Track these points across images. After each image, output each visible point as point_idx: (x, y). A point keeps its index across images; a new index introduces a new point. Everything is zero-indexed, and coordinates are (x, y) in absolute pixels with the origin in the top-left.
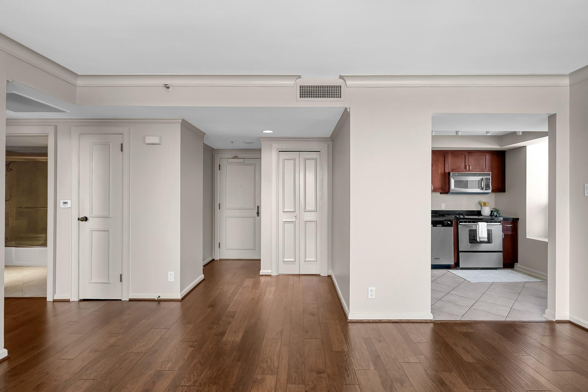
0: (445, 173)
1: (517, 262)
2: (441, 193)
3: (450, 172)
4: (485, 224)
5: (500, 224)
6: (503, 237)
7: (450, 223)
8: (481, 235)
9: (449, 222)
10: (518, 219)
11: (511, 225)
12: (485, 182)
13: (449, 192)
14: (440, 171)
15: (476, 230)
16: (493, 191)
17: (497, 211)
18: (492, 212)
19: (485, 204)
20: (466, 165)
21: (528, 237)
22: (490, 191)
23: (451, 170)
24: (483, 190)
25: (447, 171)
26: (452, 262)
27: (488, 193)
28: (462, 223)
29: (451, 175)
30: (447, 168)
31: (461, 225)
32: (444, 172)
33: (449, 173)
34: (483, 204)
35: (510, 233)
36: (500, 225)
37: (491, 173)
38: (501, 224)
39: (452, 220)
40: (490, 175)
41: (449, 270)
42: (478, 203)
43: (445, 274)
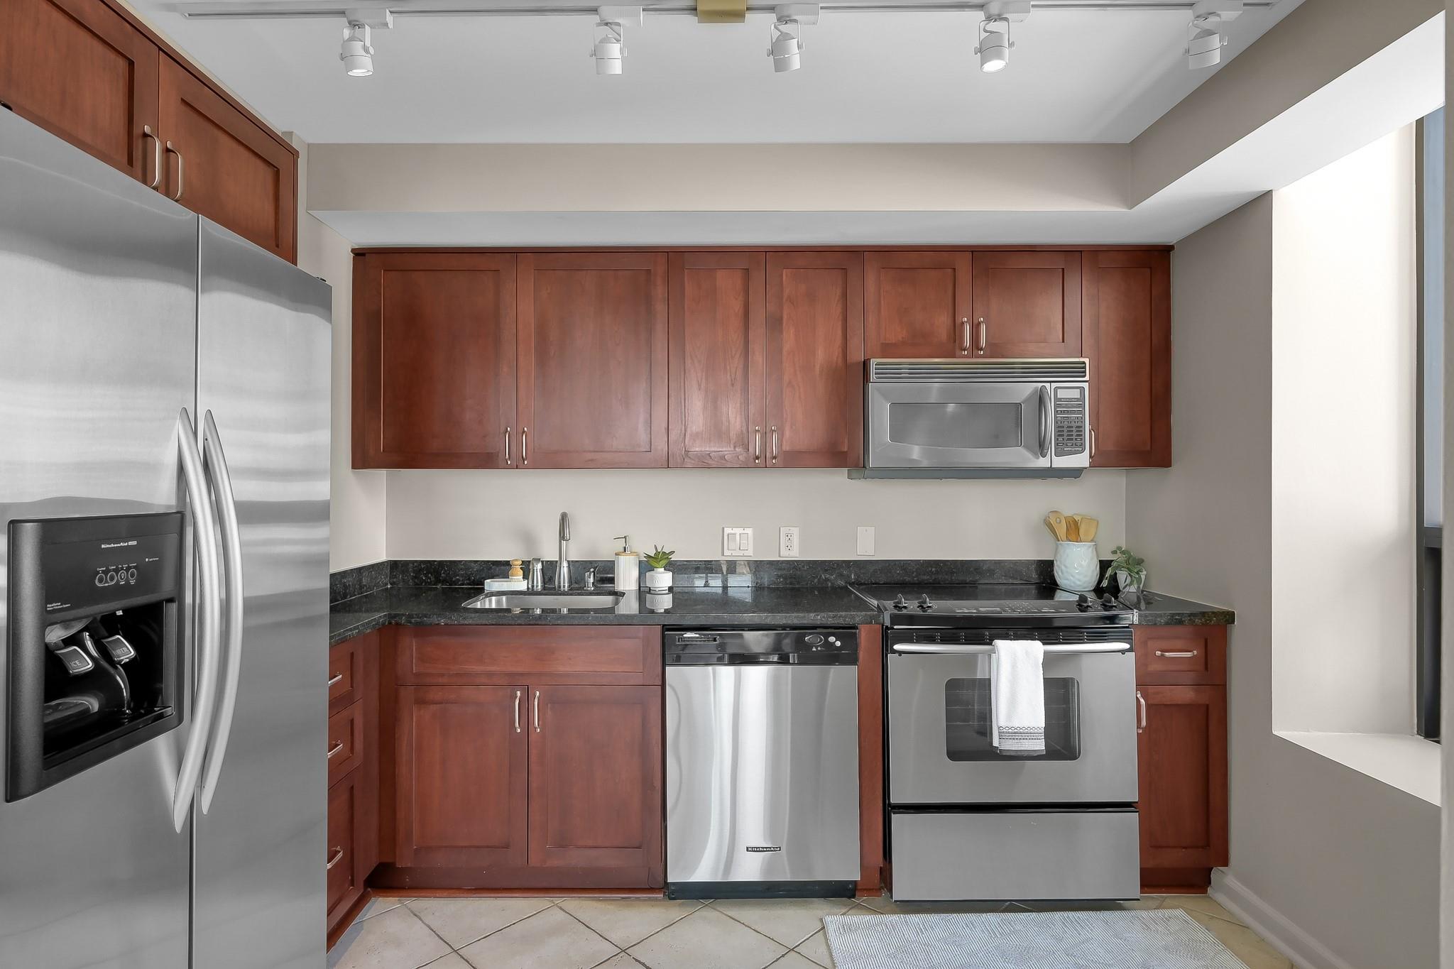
0: (847, 365)
1: (1225, 863)
3: (870, 360)
4: (1036, 649)
5: (1127, 646)
6: (1144, 723)
7: (838, 644)
8: (1009, 717)
9: (832, 639)
10: (1229, 617)
11: (1189, 654)
12: (1056, 412)
13: (864, 467)
14: (820, 356)
15: (990, 680)
16: (1100, 461)
17: (1134, 564)
18: (1104, 565)
19: (1074, 530)
20: (958, 322)
21: (1283, 729)
22: (1081, 460)
23: (875, 348)
24: (1045, 457)
25: (857, 356)
26: (850, 872)
27: (1075, 473)
29: (873, 377)
30: (855, 340)
31: (901, 653)
32: (840, 361)
33: (865, 364)
34: (1062, 530)
35: (1184, 694)
36: (1123, 652)
37: (1087, 361)
38: (1130, 650)
39: (854, 627)
40: (1085, 372)
41: (828, 919)
42: (1042, 521)
43: (783, 956)
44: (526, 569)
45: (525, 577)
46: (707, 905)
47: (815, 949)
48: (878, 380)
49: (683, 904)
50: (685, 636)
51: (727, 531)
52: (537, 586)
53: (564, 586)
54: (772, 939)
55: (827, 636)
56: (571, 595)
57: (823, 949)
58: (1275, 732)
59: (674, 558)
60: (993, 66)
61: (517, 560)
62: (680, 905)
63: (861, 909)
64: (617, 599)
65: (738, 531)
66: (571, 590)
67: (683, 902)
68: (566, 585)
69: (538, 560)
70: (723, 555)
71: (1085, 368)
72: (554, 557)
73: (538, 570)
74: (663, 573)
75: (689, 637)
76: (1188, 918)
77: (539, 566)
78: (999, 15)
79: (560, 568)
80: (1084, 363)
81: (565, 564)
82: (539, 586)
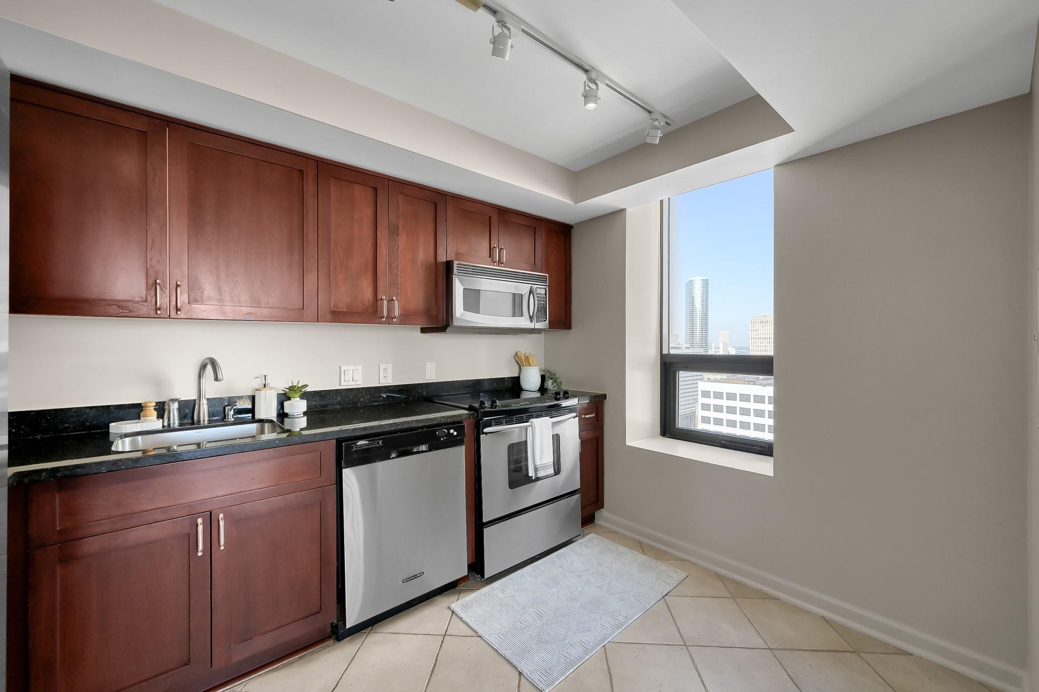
0: (437, 264)
1: (602, 507)
2: (424, 330)
3: (453, 261)
4: (547, 421)
6: (580, 450)
7: (455, 433)
8: (541, 458)
9: (452, 431)
10: (604, 396)
11: (592, 416)
12: (537, 300)
13: (447, 326)
14: (421, 256)
16: (551, 325)
18: (543, 378)
19: (527, 361)
20: (492, 247)
21: (630, 442)
22: (545, 325)
23: (454, 255)
24: (532, 322)
25: (442, 258)
28: (491, 426)
29: (455, 271)
30: (441, 248)
31: (486, 434)
32: (433, 259)
33: (449, 265)
34: (522, 360)
35: (591, 434)
36: (574, 418)
37: (547, 274)
38: (576, 416)
39: (461, 422)
40: (547, 281)
41: (453, 606)
42: (513, 357)
43: (443, 642)
44: (161, 409)
45: (160, 416)
46: (369, 633)
47: (457, 628)
48: (458, 274)
49: (351, 639)
50: (357, 444)
51: (343, 368)
52: (174, 424)
53: (204, 421)
54: (428, 634)
55: (449, 430)
56: (211, 427)
57: (463, 626)
58: (627, 444)
59: (308, 389)
60: (591, 106)
61: (150, 402)
62: (350, 641)
63: (465, 592)
64: (262, 425)
65: (351, 368)
66: (209, 423)
67: (351, 638)
68: (206, 419)
69: (173, 400)
70: (340, 385)
71: (546, 279)
72: (191, 395)
73: (175, 409)
74: (299, 401)
75: (361, 445)
76: (597, 536)
77: (176, 406)
78: (595, 80)
79: (200, 405)
80: (546, 276)
81: (204, 402)
82: (175, 421)
